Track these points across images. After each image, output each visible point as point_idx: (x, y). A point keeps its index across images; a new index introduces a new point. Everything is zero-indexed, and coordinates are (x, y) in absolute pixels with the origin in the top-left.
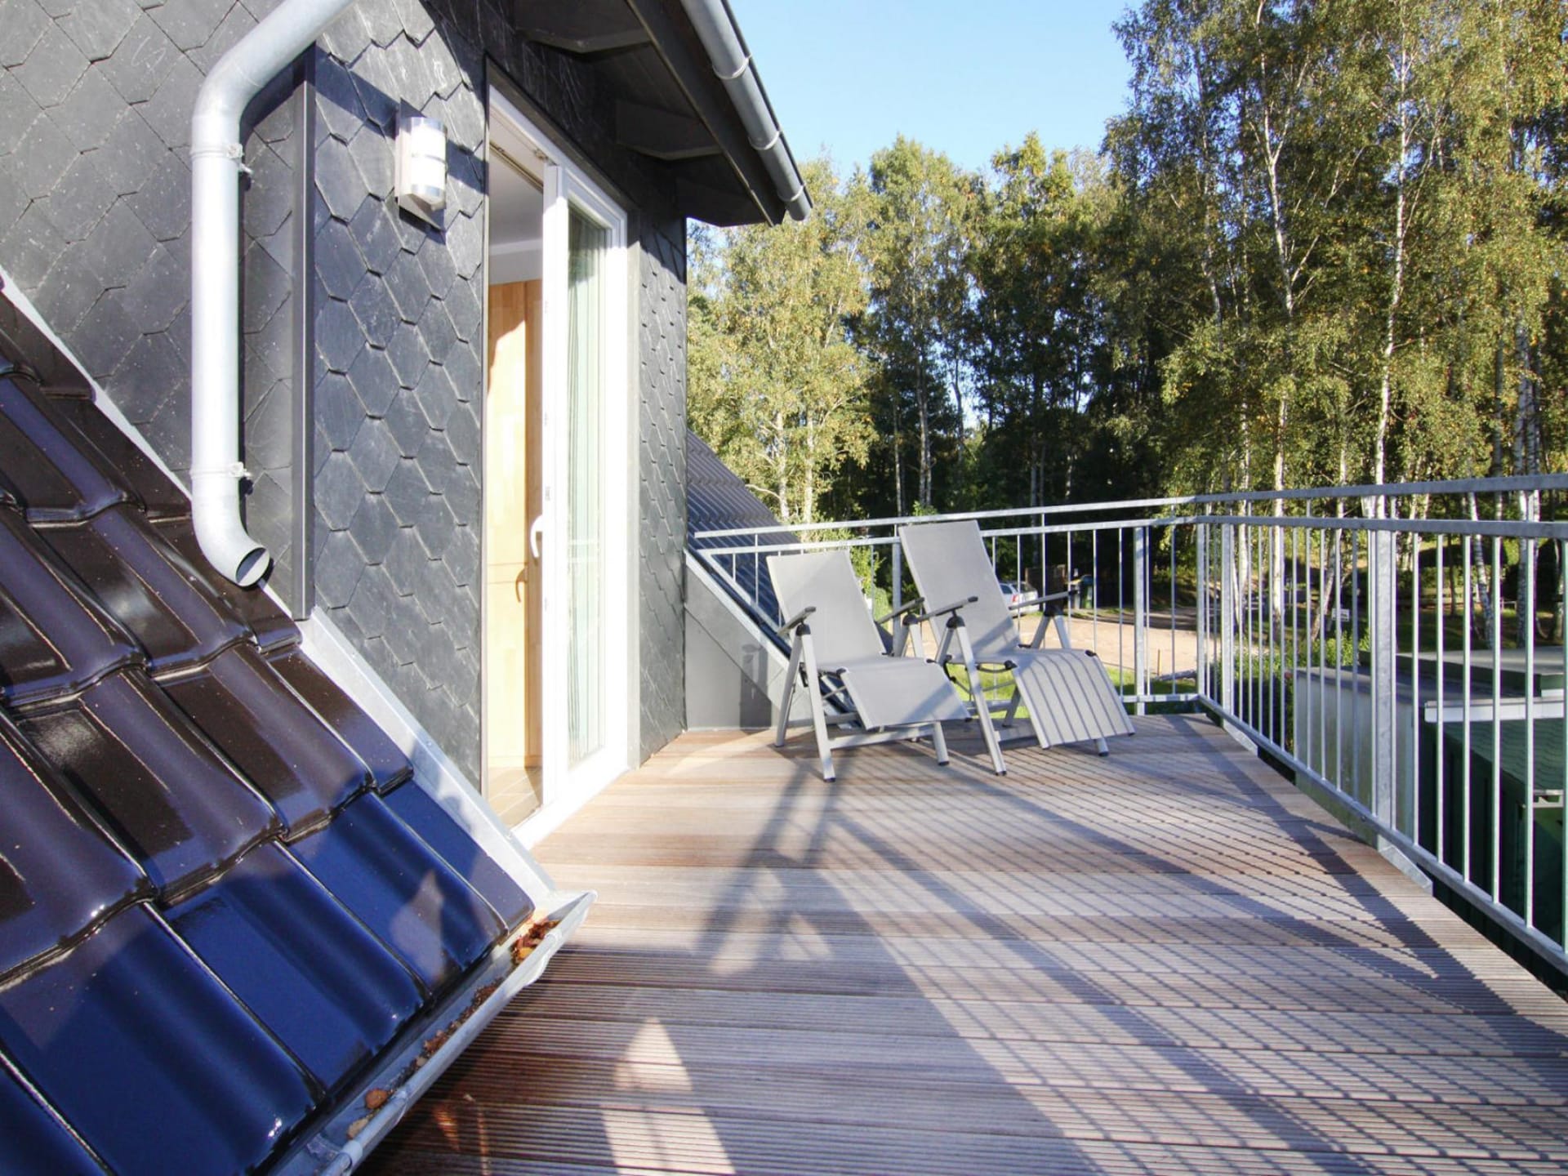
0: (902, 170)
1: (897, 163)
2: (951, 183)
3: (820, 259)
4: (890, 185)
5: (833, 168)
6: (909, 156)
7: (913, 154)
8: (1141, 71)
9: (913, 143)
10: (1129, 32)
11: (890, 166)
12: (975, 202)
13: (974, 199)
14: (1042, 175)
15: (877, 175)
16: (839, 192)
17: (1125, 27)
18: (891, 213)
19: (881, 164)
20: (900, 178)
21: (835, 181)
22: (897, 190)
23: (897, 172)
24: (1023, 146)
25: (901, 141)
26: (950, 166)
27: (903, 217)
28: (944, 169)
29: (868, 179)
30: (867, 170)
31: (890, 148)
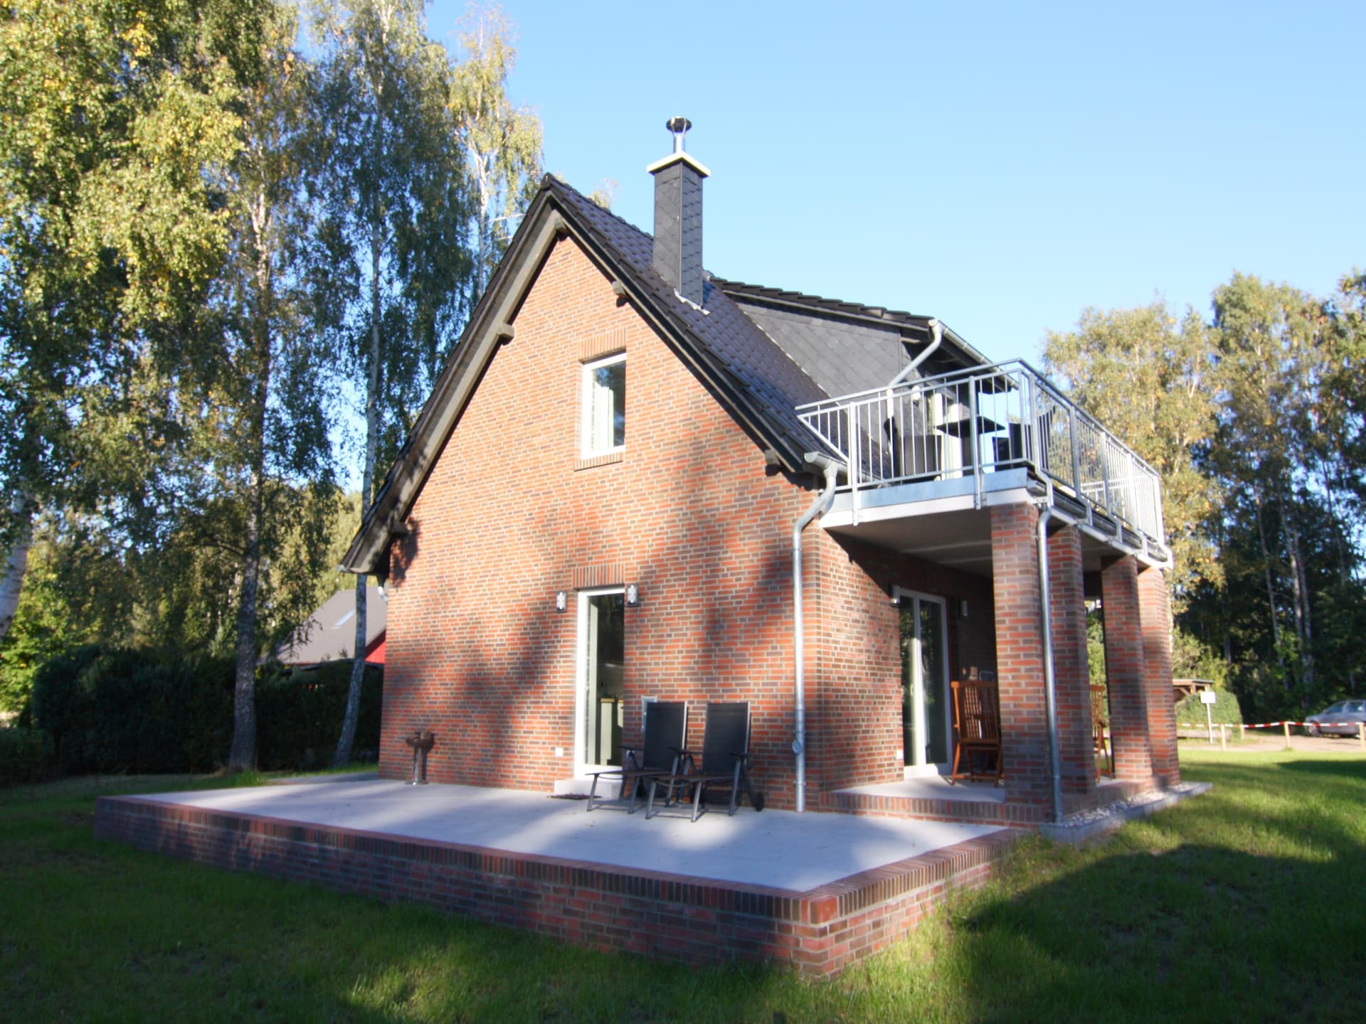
0: (1239, 305)
1: (1234, 298)
2: (1298, 310)
3: (1160, 393)
4: (1229, 319)
5: (1168, 310)
6: (1246, 290)
7: (1250, 288)
9: (1251, 278)
11: (1229, 301)
12: (1328, 325)
13: (1327, 322)
15: (1219, 310)
16: (1176, 331)
18: (1232, 343)
19: (1221, 299)
20: (1237, 312)
21: (1171, 321)
22: (1237, 323)
23: (1235, 306)
25: (1237, 277)
26: (1295, 294)
27: (1246, 347)
28: (1288, 297)
29: (1209, 316)
30: (1209, 304)
31: (1228, 284)
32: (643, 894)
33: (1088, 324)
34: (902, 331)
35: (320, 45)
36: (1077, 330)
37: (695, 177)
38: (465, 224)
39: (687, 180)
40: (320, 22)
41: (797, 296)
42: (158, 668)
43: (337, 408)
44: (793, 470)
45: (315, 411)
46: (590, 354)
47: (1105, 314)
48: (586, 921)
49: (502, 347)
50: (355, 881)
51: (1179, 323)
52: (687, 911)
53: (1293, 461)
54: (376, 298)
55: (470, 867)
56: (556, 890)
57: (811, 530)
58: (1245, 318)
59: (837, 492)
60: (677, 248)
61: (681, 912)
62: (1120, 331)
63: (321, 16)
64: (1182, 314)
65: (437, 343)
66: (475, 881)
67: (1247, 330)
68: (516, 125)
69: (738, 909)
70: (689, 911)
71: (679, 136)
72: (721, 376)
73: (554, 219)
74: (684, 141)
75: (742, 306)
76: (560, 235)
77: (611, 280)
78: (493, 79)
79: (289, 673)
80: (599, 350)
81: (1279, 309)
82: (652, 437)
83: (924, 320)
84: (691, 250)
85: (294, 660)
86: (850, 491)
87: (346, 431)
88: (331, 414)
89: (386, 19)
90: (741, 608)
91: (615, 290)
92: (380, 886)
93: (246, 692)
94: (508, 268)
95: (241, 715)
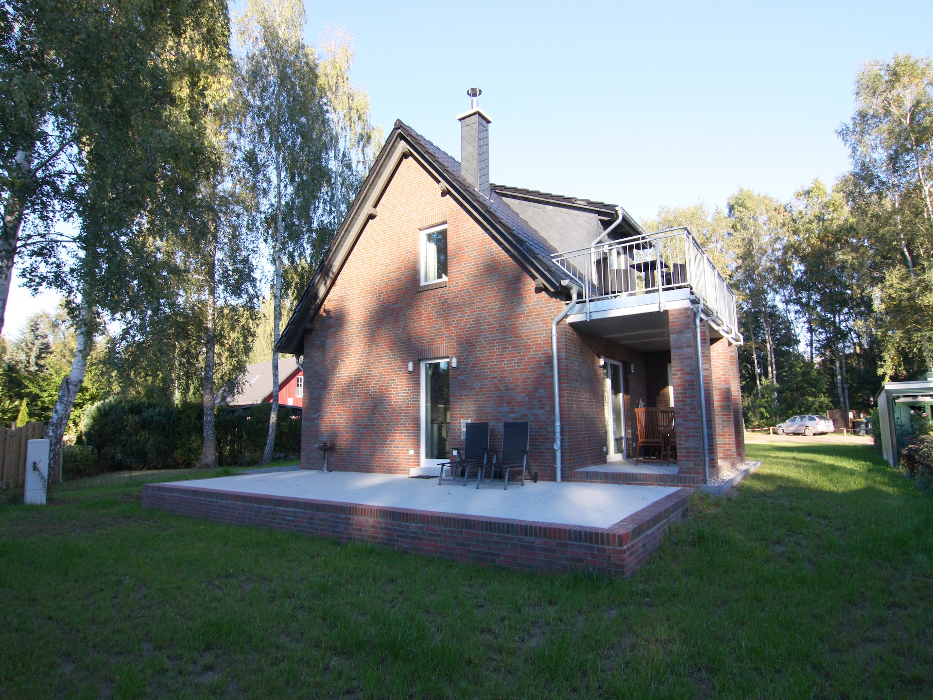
0: (742, 205)
1: (740, 202)
2: (773, 208)
4: (737, 213)
5: (705, 208)
6: (746, 197)
7: (748, 196)
8: (854, 150)
9: (748, 191)
10: (843, 133)
11: (737, 203)
13: (787, 216)
14: (825, 200)
15: (731, 208)
16: (709, 219)
17: (842, 131)
18: (738, 226)
19: (732, 202)
20: (741, 209)
21: (707, 214)
22: (741, 215)
23: (740, 206)
24: (812, 186)
25: (741, 190)
26: (771, 200)
27: (745, 228)
28: (768, 202)
29: (726, 211)
30: (726, 205)
31: (736, 194)
32: (508, 533)
33: (663, 215)
34: (600, 213)
35: (242, 47)
36: (657, 219)
37: (484, 123)
38: (327, 154)
39: (481, 124)
40: (243, 33)
41: (538, 194)
42: (157, 410)
43: (258, 259)
44: (552, 290)
45: (246, 261)
46: (425, 225)
47: (672, 210)
48: (470, 549)
49: (370, 221)
50: (317, 529)
51: (710, 215)
52: (537, 541)
53: (769, 290)
54: (279, 195)
55: (393, 520)
56: (450, 532)
57: (562, 325)
58: (746, 212)
59: (578, 303)
60: (475, 164)
61: (533, 543)
62: (681, 219)
63: (243, 29)
64: (712, 210)
65: (312, 222)
66: (397, 528)
67: (746, 219)
68: (355, 96)
69: (570, 540)
70: (538, 542)
71: (475, 99)
72: (509, 237)
73: (402, 146)
74: (477, 101)
75: (504, 199)
76: (405, 156)
77: (438, 182)
78: (343, 70)
79: (233, 412)
80: (430, 223)
81: (763, 207)
82: (464, 273)
83: (612, 207)
84: (483, 165)
85: (236, 404)
86: (585, 302)
87: (263, 273)
88: (254, 262)
89: (282, 33)
90: (520, 369)
91: (441, 188)
92: (334, 532)
93: (210, 422)
94: (374, 175)
95: (208, 435)
